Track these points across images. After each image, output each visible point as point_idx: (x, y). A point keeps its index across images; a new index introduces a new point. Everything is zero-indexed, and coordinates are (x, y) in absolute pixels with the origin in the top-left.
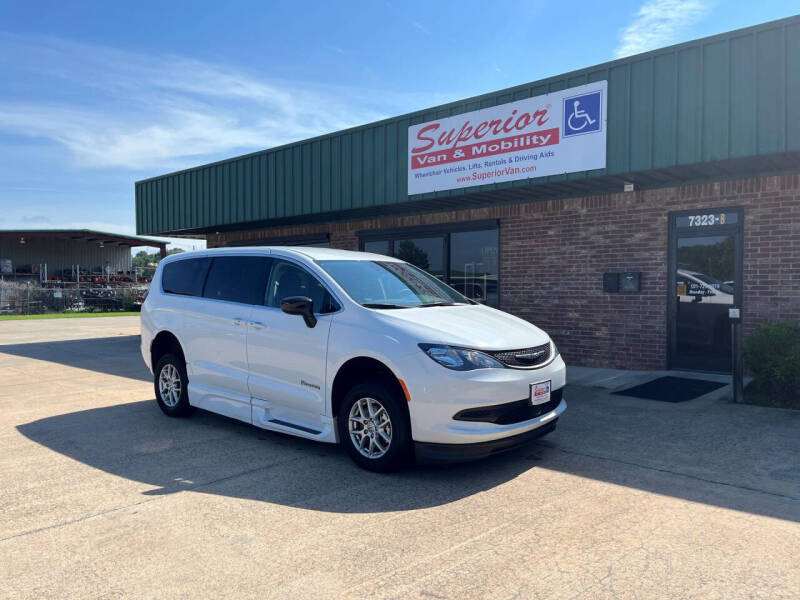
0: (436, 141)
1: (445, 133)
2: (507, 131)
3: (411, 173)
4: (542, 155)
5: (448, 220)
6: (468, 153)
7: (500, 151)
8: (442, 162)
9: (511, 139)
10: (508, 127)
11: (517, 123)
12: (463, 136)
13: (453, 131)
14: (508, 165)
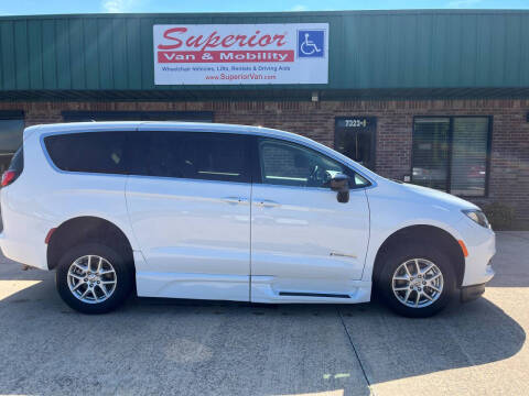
0: (184, 42)
1: (192, 38)
2: (251, 45)
3: (158, 67)
4: (280, 68)
5: (165, 109)
6: (216, 57)
7: (245, 60)
8: (190, 61)
9: (256, 53)
10: (253, 42)
11: (260, 42)
12: (211, 43)
13: (201, 37)
14: (252, 72)
